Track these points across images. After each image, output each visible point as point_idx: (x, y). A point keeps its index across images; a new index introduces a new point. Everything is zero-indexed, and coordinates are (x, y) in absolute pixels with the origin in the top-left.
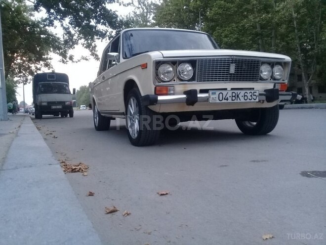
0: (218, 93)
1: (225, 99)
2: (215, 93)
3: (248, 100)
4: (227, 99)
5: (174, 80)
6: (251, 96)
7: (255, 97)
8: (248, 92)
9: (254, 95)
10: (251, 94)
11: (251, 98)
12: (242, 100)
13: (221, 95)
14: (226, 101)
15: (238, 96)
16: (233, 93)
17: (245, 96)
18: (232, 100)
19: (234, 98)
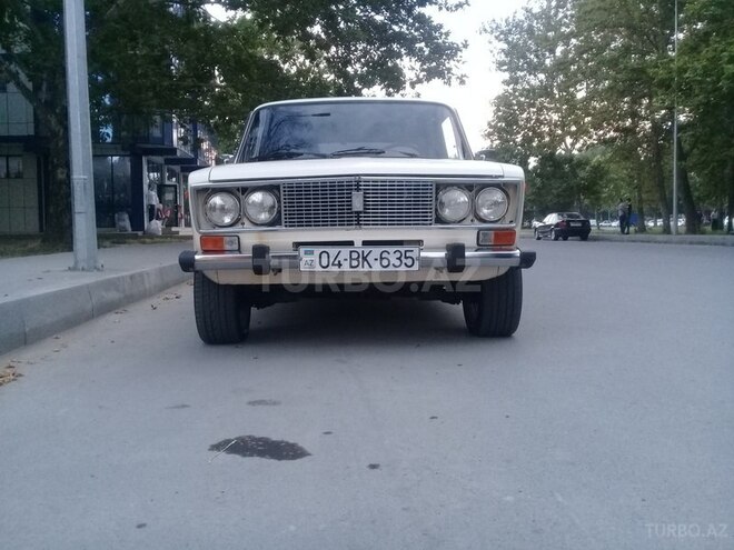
0: (318, 250)
1: (333, 264)
2: (312, 253)
3: (391, 268)
4: (340, 265)
5: (243, 224)
6: (399, 259)
7: (409, 262)
8: (391, 249)
9: (406, 258)
10: (398, 255)
11: (398, 263)
12: (377, 267)
13: (324, 255)
14: (336, 269)
15: (365, 259)
16: (351, 252)
17: (382, 258)
18: (352, 267)
19: (355, 263)
